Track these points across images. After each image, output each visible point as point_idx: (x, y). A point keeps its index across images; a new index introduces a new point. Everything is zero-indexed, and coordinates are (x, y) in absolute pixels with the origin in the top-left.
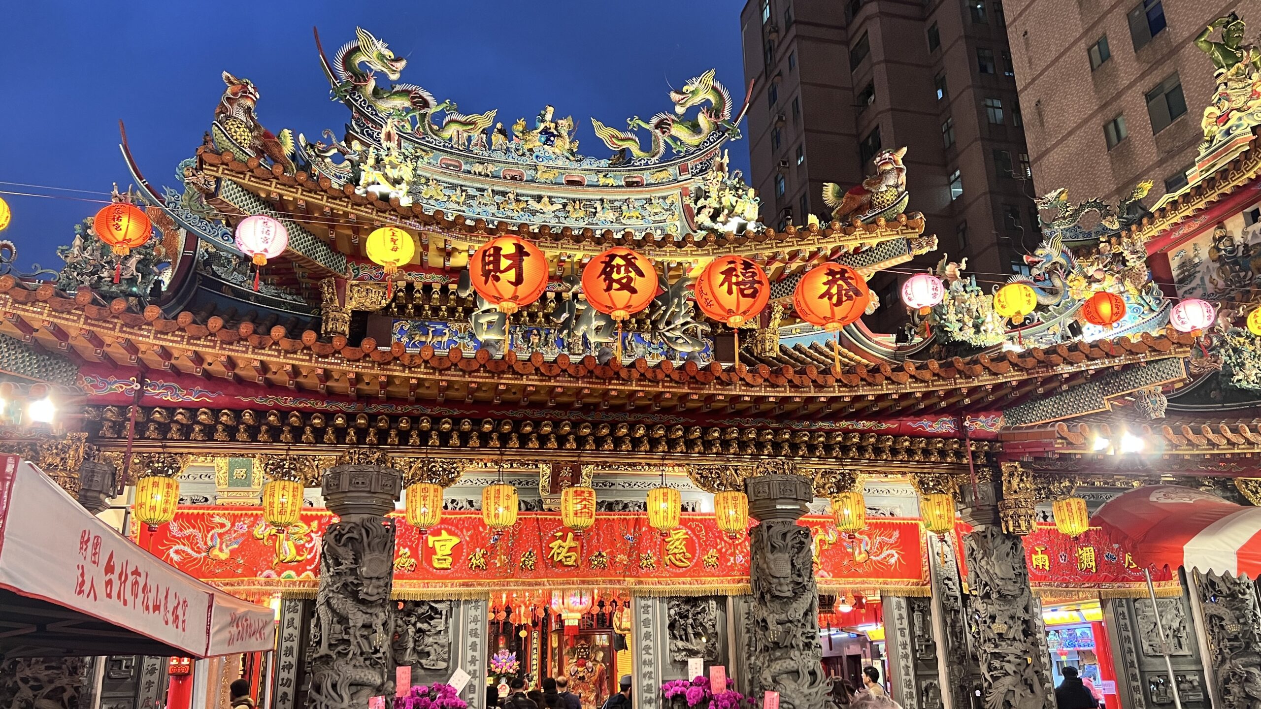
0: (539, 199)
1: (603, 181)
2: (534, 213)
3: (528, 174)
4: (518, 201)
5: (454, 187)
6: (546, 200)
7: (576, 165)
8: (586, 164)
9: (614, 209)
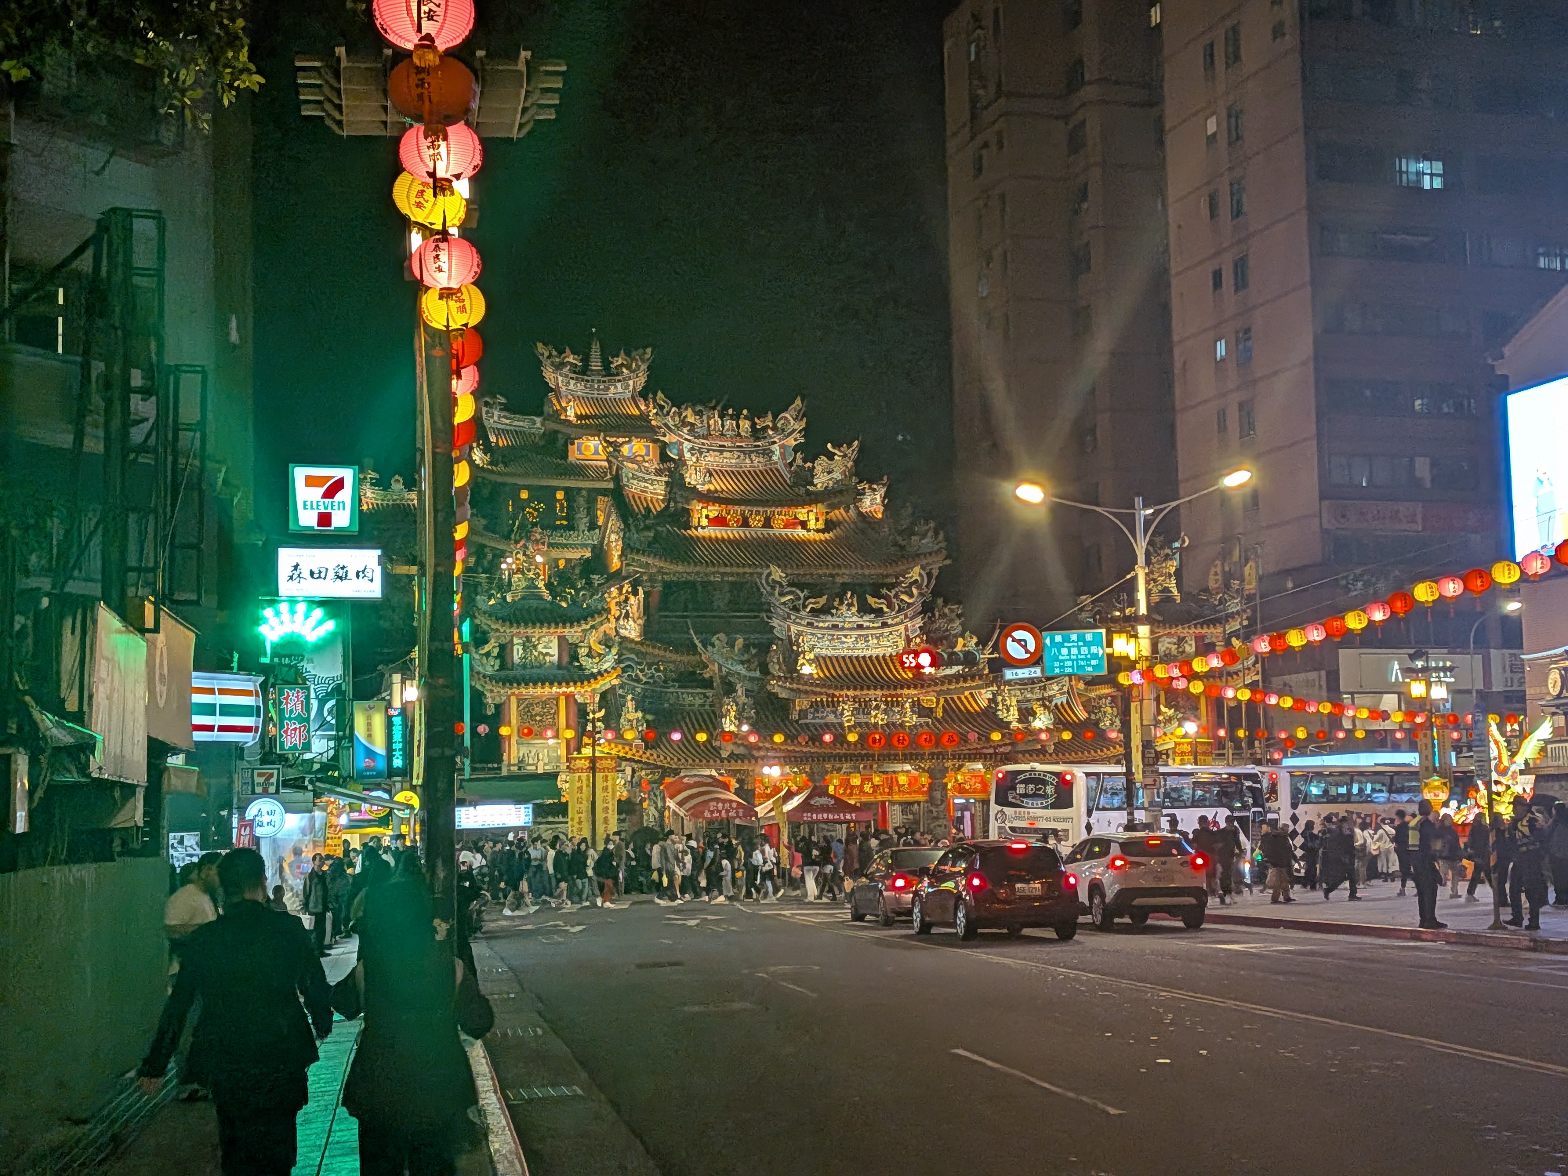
1: (872, 625)
2: (844, 643)
3: (840, 625)
4: (837, 638)
5: (812, 634)
7: (860, 618)
8: (865, 618)
9: (877, 638)
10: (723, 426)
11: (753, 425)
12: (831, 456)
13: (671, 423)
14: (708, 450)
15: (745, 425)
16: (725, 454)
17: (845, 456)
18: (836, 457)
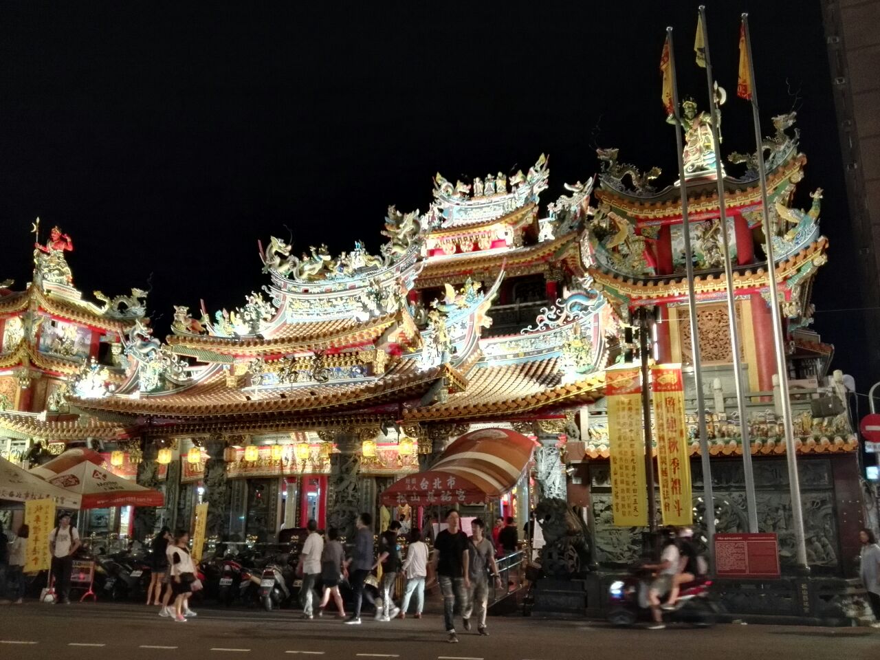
0: (336, 299)
3: (334, 288)
4: (329, 302)
6: (339, 299)
7: (351, 279)
10: (484, 188)
11: (508, 182)
12: (570, 194)
13: (445, 195)
14: (472, 209)
15: (501, 183)
16: (484, 209)
17: (581, 191)
18: (574, 194)
